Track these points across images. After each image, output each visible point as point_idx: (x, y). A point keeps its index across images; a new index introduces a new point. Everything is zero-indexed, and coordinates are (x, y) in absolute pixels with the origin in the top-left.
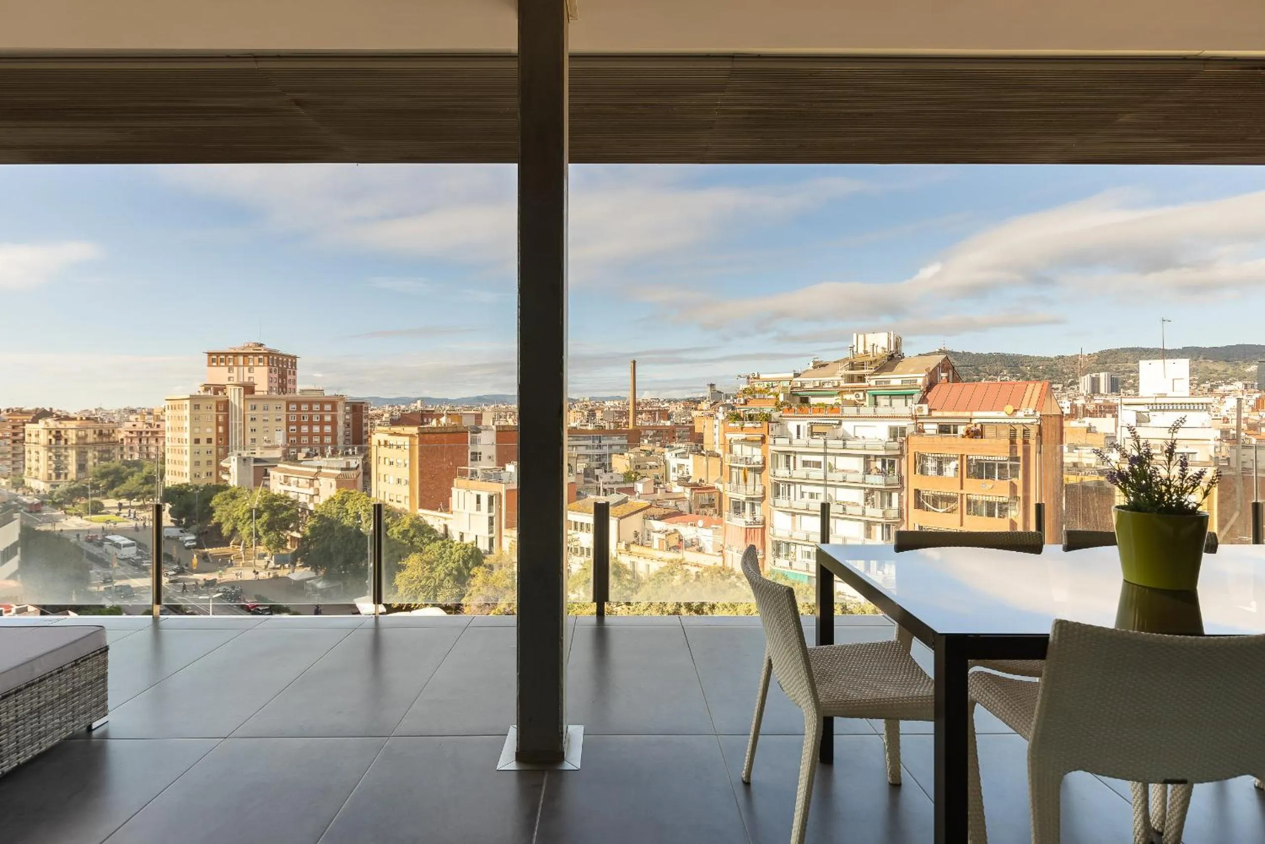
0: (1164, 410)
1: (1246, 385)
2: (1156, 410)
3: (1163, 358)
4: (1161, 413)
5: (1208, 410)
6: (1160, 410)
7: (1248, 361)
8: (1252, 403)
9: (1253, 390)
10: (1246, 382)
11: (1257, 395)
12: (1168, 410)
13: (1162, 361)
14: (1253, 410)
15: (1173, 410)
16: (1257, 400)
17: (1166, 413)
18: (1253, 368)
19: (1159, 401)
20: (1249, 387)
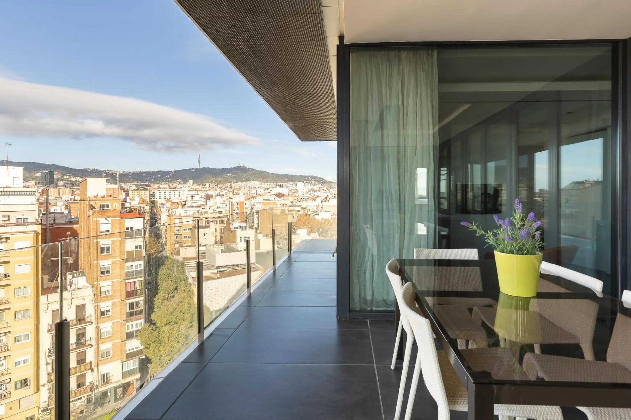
0: (9, 195)
1: (36, 183)
2: (4, 195)
3: (7, 165)
4: (7, 196)
5: (35, 194)
6: (7, 195)
7: (37, 171)
8: (40, 191)
9: (39, 185)
10: (36, 181)
11: (42, 188)
12: (12, 195)
13: (6, 167)
14: (41, 195)
15: (15, 195)
16: (43, 190)
17: (11, 197)
18: (39, 174)
19: (6, 189)
20: (37, 183)
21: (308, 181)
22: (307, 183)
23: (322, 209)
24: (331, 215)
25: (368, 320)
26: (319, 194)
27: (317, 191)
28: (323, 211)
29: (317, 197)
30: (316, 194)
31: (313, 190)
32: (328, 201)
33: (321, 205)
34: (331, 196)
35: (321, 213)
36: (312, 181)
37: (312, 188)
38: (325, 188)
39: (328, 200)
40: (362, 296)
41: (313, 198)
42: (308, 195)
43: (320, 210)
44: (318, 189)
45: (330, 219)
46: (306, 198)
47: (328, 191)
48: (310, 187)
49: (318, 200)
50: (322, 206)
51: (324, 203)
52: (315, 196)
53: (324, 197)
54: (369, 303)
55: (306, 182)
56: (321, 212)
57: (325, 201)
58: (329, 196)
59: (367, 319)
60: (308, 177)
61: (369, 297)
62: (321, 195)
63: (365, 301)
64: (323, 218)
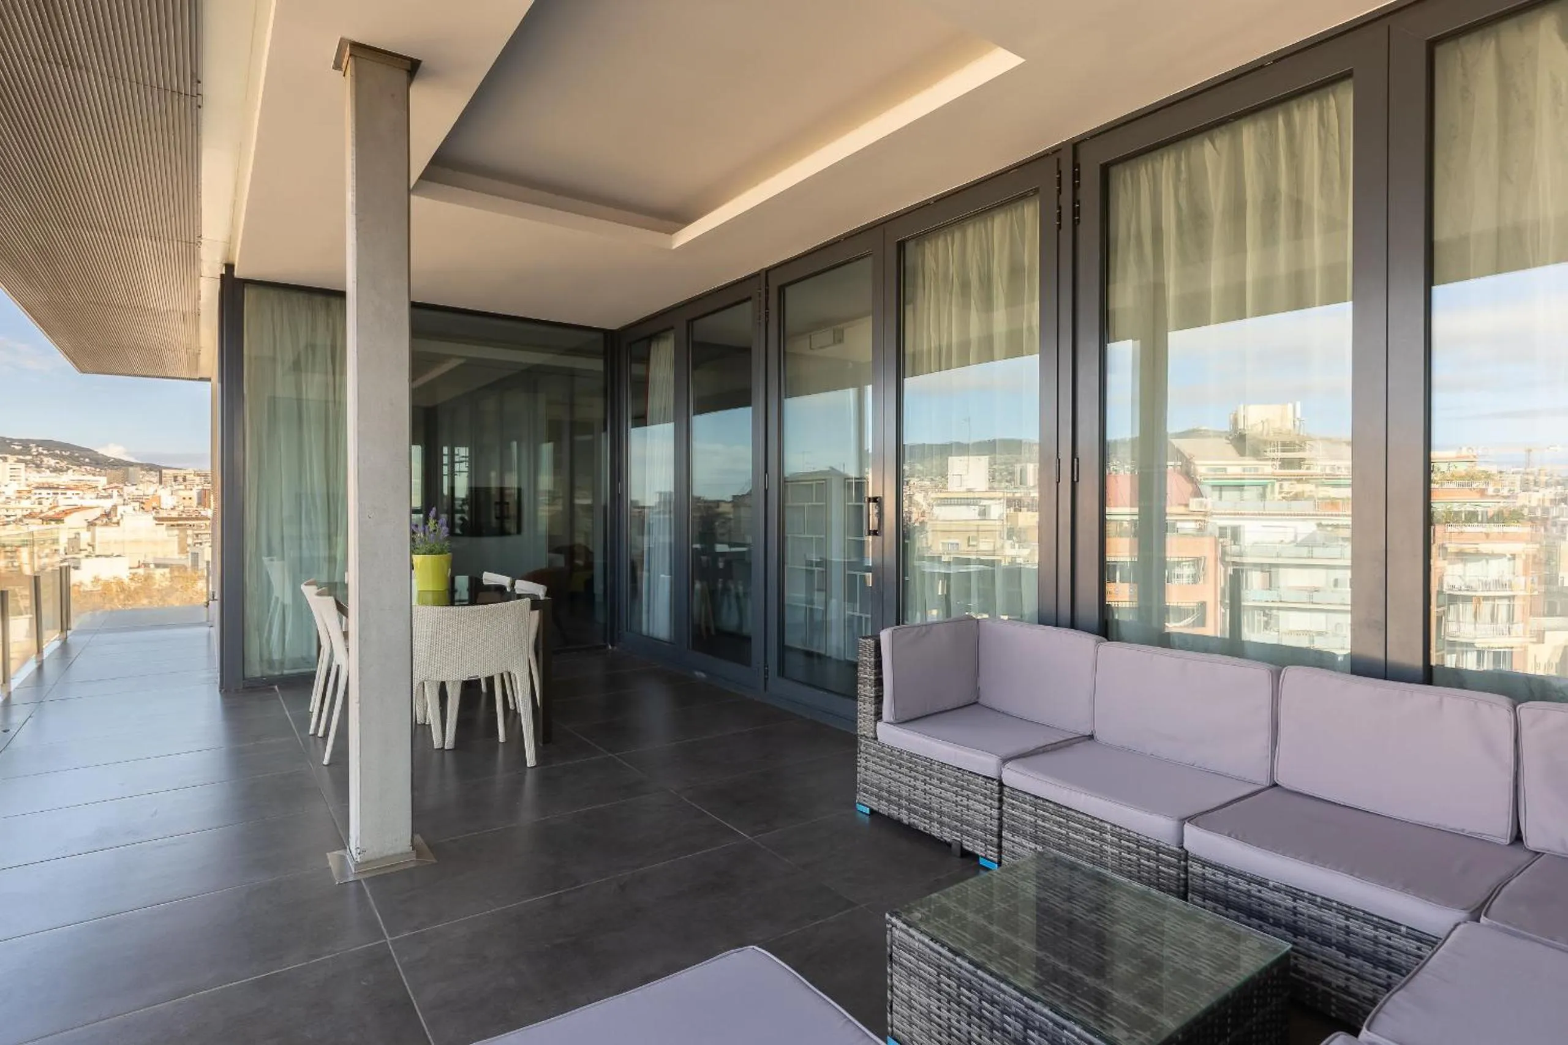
21: (29, 458)
22: (23, 465)
23: (90, 549)
24: (130, 568)
25: (276, 687)
26: (76, 501)
27: (69, 493)
28: (97, 556)
29: (66, 513)
30: (63, 503)
31: (50, 488)
32: (118, 523)
33: (85, 537)
34: (129, 509)
35: (85, 563)
36: (45, 459)
37: (44, 480)
38: (102, 481)
39: (115, 520)
40: (266, 656)
41: (51, 513)
42: (25, 504)
43: (84, 553)
44: (71, 484)
45: (126, 581)
46: (20, 514)
47: (115, 493)
48: (36, 478)
49: (75, 521)
50: (89, 541)
51: (99, 530)
52: (57, 510)
53: (98, 513)
54: (277, 665)
55: (19, 461)
56: (89, 560)
57: (106, 525)
58: (120, 510)
59: (275, 685)
60: (26, 444)
61: (276, 656)
62: (86, 503)
63: (271, 664)
64: (96, 580)
